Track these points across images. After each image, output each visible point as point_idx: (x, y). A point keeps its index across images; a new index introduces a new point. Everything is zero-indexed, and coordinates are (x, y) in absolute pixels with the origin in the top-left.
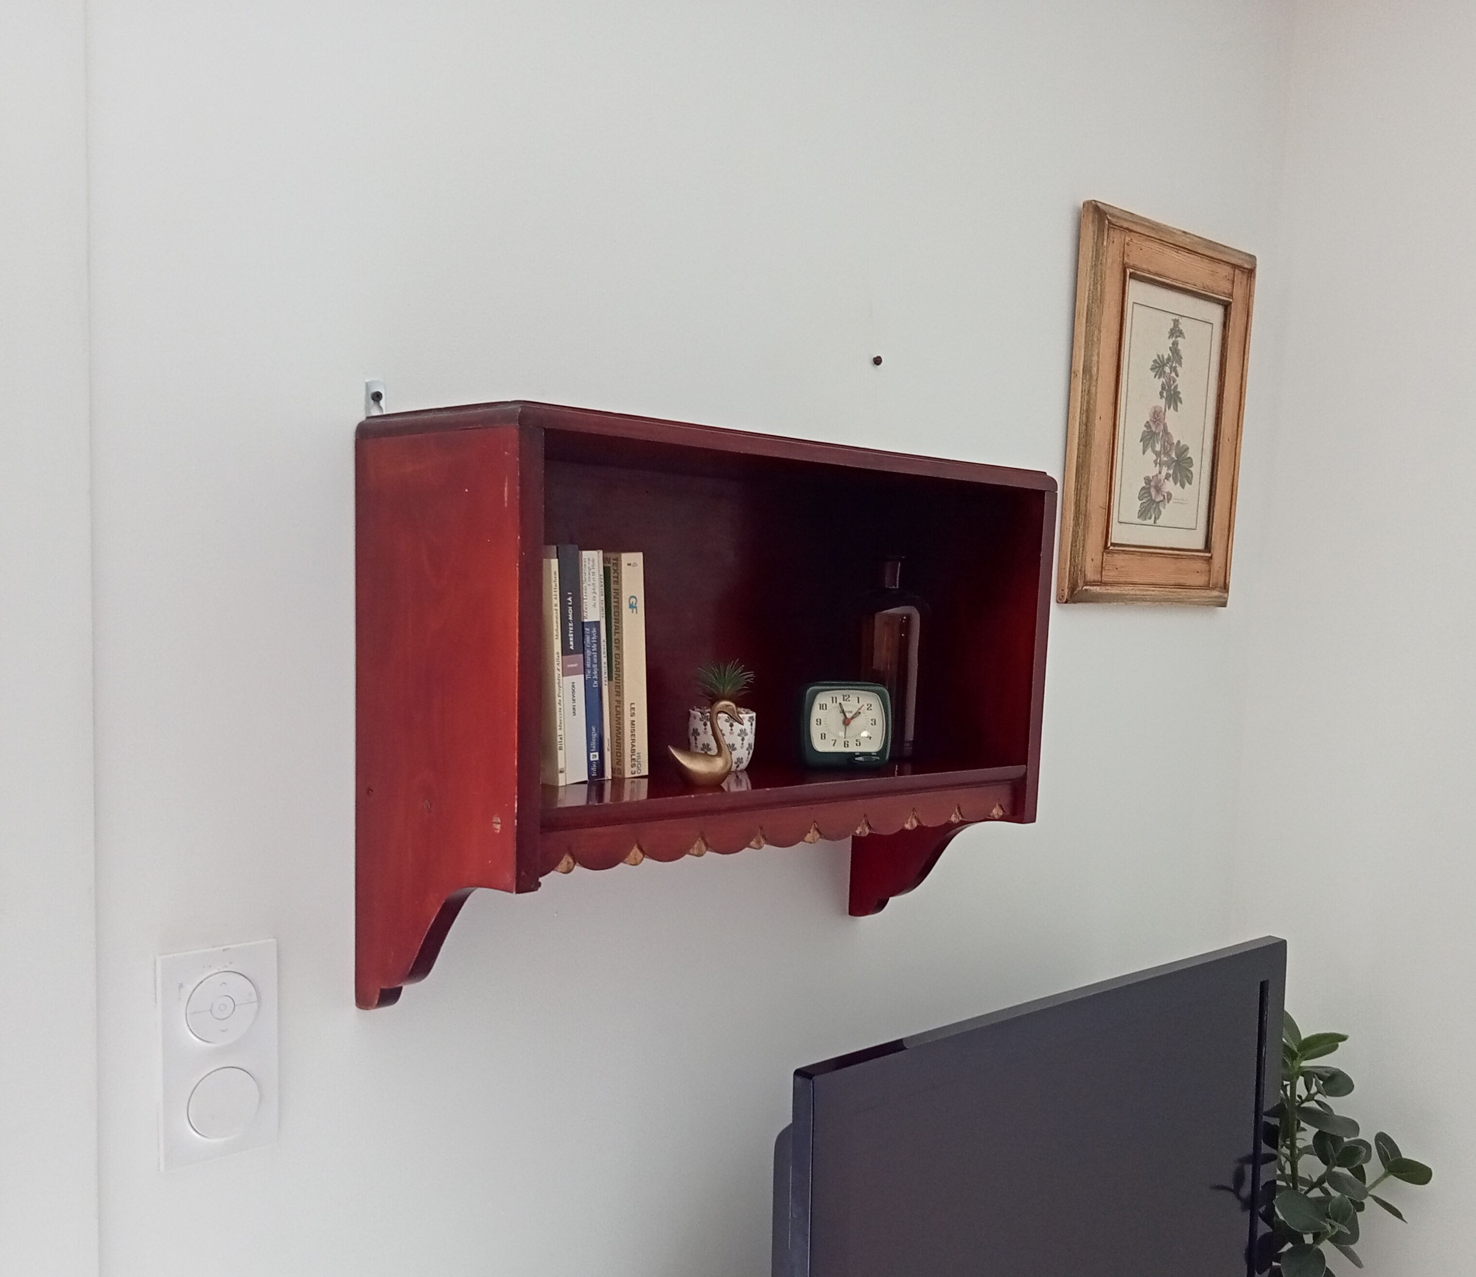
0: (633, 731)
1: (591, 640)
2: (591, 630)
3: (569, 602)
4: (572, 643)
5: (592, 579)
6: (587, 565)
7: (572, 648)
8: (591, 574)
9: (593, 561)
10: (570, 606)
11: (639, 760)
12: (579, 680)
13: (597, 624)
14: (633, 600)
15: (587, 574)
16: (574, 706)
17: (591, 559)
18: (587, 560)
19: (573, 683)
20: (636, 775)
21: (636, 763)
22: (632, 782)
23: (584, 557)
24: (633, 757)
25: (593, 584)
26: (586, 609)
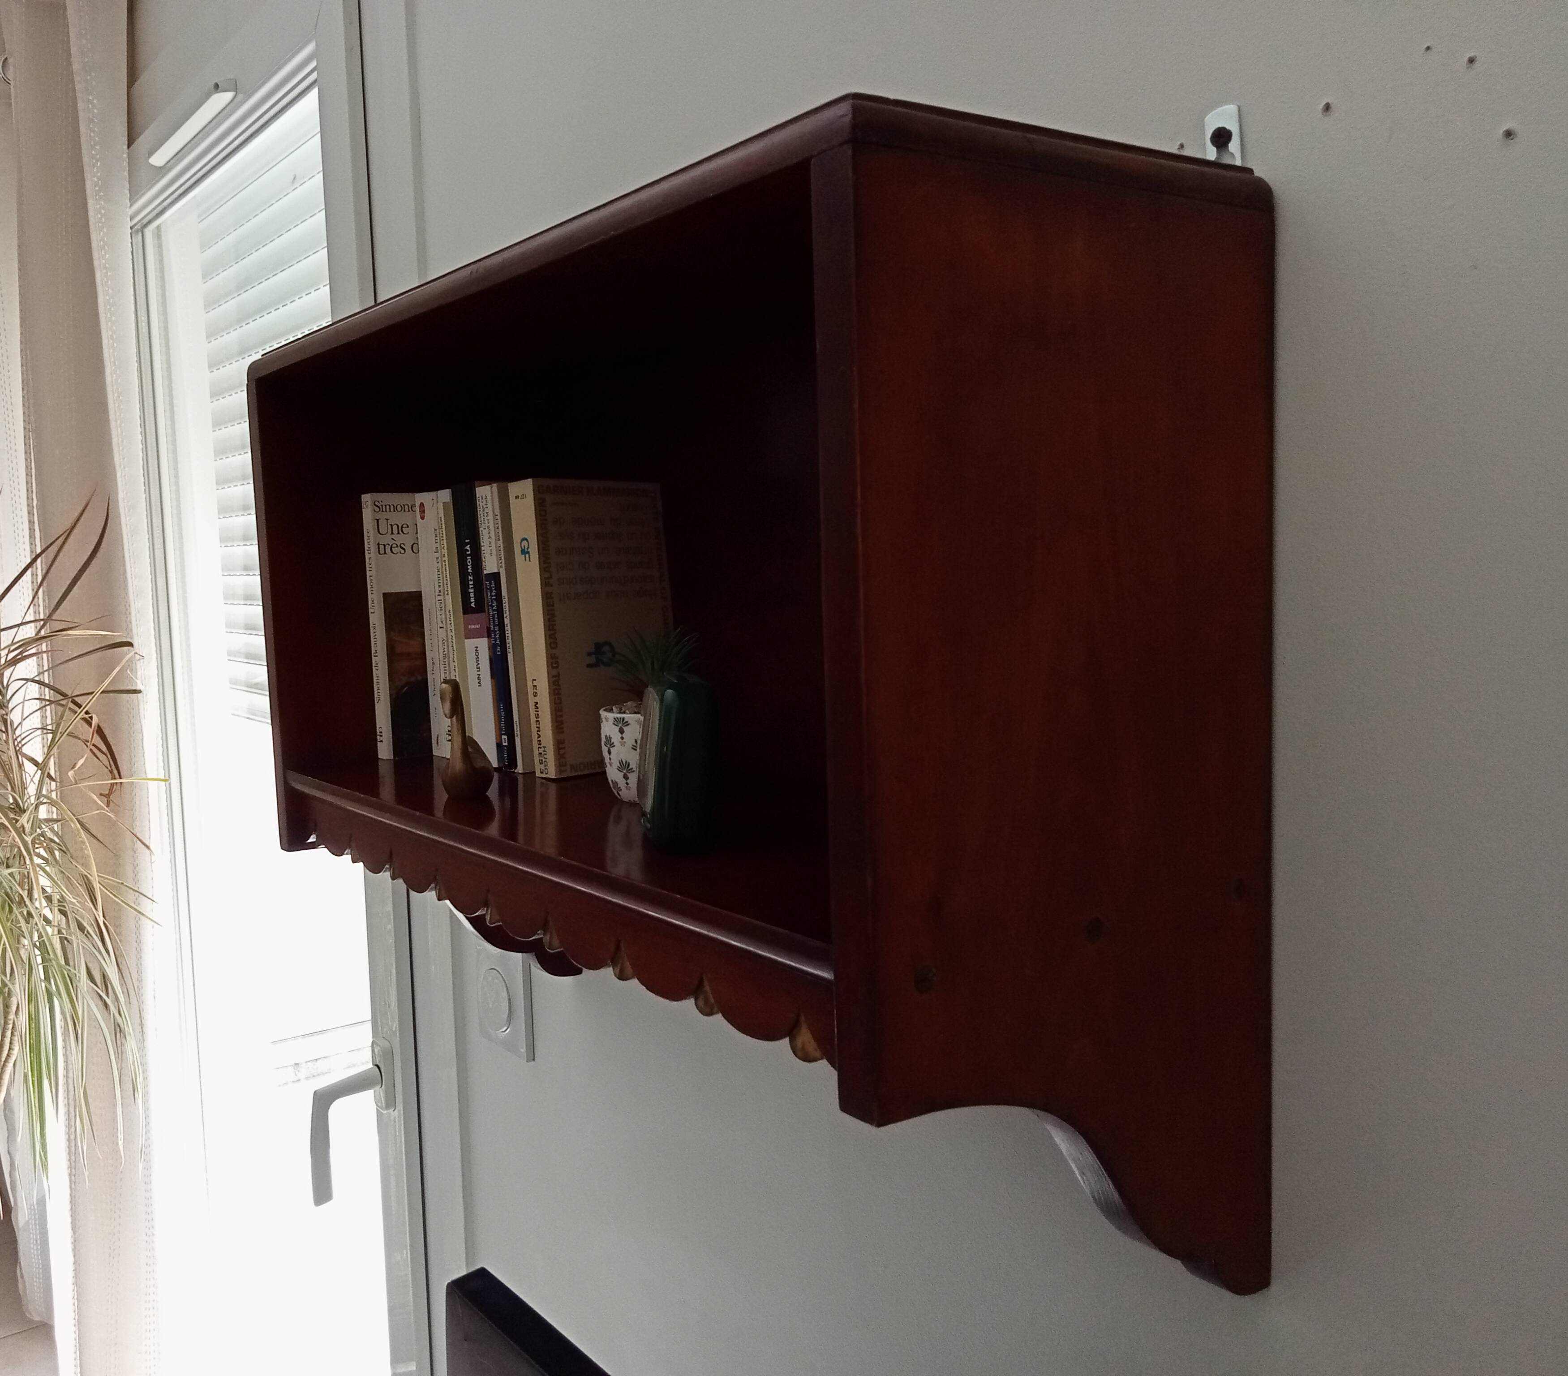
0: (537, 716)
1: (491, 596)
2: (491, 584)
3: (468, 551)
4: (472, 600)
5: (486, 522)
6: (481, 504)
7: (473, 605)
8: (486, 514)
9: (486, 498)
10: (469, 555)
11: (545, 756)
12: (483, 644)
13: (496, 576)
14: (525, 543)
15: (482, 515)
16: (479, 675)
17: (484, 497)
18: (480, 498)
19: (477, 647)
20: (544, 776)
21: (544, 760)
22: (542, 784)
23: (477, 496)
24: (541, 750)
25: (488, 527)
26: (485, 558)
